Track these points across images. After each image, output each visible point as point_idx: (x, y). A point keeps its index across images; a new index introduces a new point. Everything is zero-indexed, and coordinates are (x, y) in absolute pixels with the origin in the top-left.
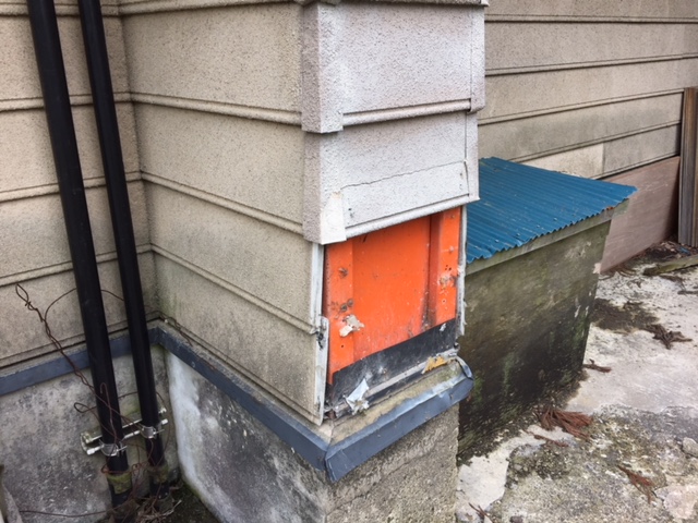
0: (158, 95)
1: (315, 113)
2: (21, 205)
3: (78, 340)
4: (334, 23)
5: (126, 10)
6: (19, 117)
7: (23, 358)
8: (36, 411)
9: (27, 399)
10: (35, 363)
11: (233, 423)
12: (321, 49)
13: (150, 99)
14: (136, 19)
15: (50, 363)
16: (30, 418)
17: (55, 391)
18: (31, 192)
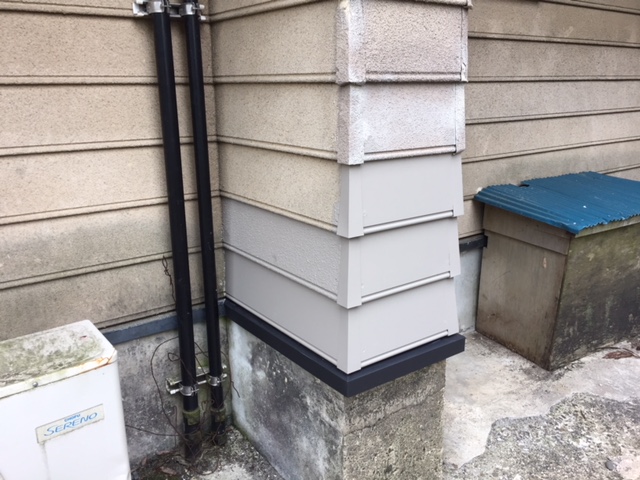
0: (238, 138)
1: (346, 152)
2: (141, 210)
3: (170, 309)
4: (360, 96)
5: (218, 80)
6: (146, 151)
7: (134, 318)
8: (138, 358)
9: (133, 348)
10: (141, 322)
11: (277, 374)
12: (351, 112)
13: (231, 140)
14: (225, 87)
15: (151, 323)
16: (134, 363)
17: (152, 345)
18: (148, 202)
